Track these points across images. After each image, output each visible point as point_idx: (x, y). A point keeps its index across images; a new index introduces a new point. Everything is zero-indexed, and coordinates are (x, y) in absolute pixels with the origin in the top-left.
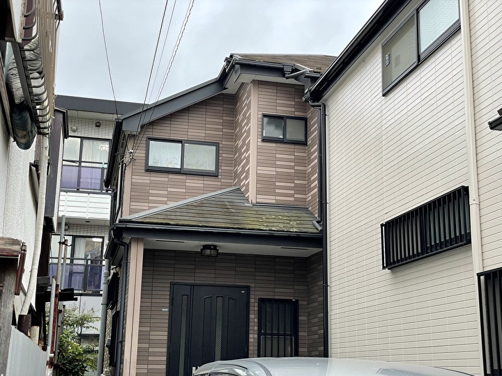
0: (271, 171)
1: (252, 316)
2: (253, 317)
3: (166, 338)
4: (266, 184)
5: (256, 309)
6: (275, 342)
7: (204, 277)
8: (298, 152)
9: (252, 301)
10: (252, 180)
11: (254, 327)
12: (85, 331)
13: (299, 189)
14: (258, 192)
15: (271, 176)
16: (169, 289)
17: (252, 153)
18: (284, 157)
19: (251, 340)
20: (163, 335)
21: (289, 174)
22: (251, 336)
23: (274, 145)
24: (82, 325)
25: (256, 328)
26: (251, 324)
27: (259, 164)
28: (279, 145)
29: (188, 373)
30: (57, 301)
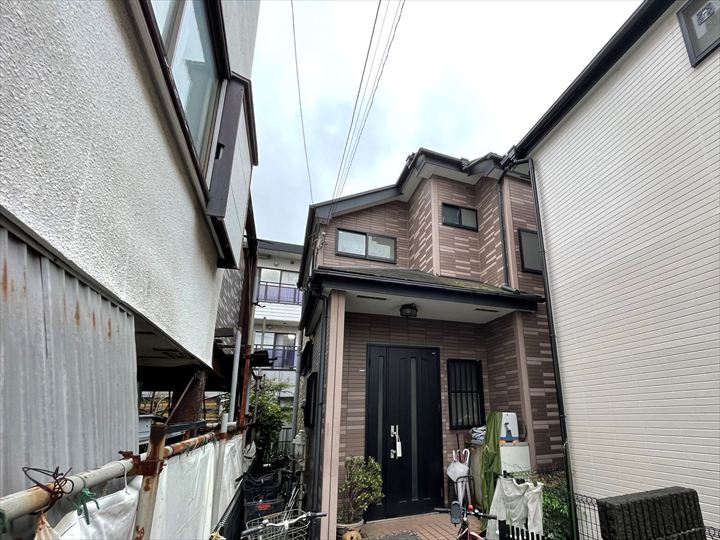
0: (450, 250)
1: (442, 376)
2: (444, 377)
3: (364, 398)
4: (447, 261)
5: (446, 369)
6: (464, 398)
7: (398, 339)
8: (472, 237)
9: (442, 361)
10: (435, 258)
11: (444, 386)
12: (282, 395)
13: (474, 267)
14: (442, 267)
15: (451, 255)
16: (365, 350)
17: (435, 234)
18: (461, 239)
19: (443, 398)
20: (361, 396)
21: (465, 254)
22: (442, 394)
23: (452, 229)
24: (280, 390)
25: (446, 386)
26: (442, 383)
27: (441, 243)
28: (457, 230)
29: (387, 432)
30: (248, 362)
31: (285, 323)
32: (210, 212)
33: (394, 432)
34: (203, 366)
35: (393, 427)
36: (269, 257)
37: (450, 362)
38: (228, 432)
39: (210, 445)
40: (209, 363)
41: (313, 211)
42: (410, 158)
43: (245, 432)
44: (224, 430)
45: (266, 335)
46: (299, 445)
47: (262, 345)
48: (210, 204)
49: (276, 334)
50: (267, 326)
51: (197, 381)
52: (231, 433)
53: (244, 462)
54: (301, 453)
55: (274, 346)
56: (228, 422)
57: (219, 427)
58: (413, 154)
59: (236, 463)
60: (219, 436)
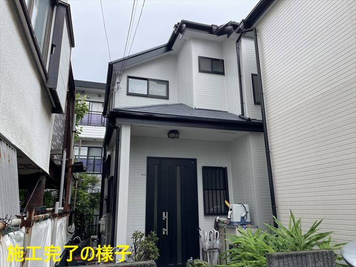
2: (200, 179)
4: (202, 98)
9: (198, 168)
13: (222, 101)
23: (206, 75)
28: (209, 75)
29: (160, 216)
30: (70, 169)
31: (95, 139)
32: (49, 86)
33: (165, 216)
34: (44, 173)
35: (164, 213)
36: (83, 93)
37: (204, 168)
38: (59, 213)
39: (49, 220)
40: (48, 172)
41: (111, 66)
42: (176, 26)
43: (68, 215)
44: (57, 212)
45: (82, 148)
46: (103, 225)
47: (79, 156)
48: (49, 80)
49: (89, 148)
50: (83, 142)
51: (41, 182)
52: (61, 215)
53: (67, 236)
54: (104, 229)
55: (88, 156)
56: (59, 207)
57: (54, 210)
58: (178, 24)
59: (63, 234)
60: (54, 216)
